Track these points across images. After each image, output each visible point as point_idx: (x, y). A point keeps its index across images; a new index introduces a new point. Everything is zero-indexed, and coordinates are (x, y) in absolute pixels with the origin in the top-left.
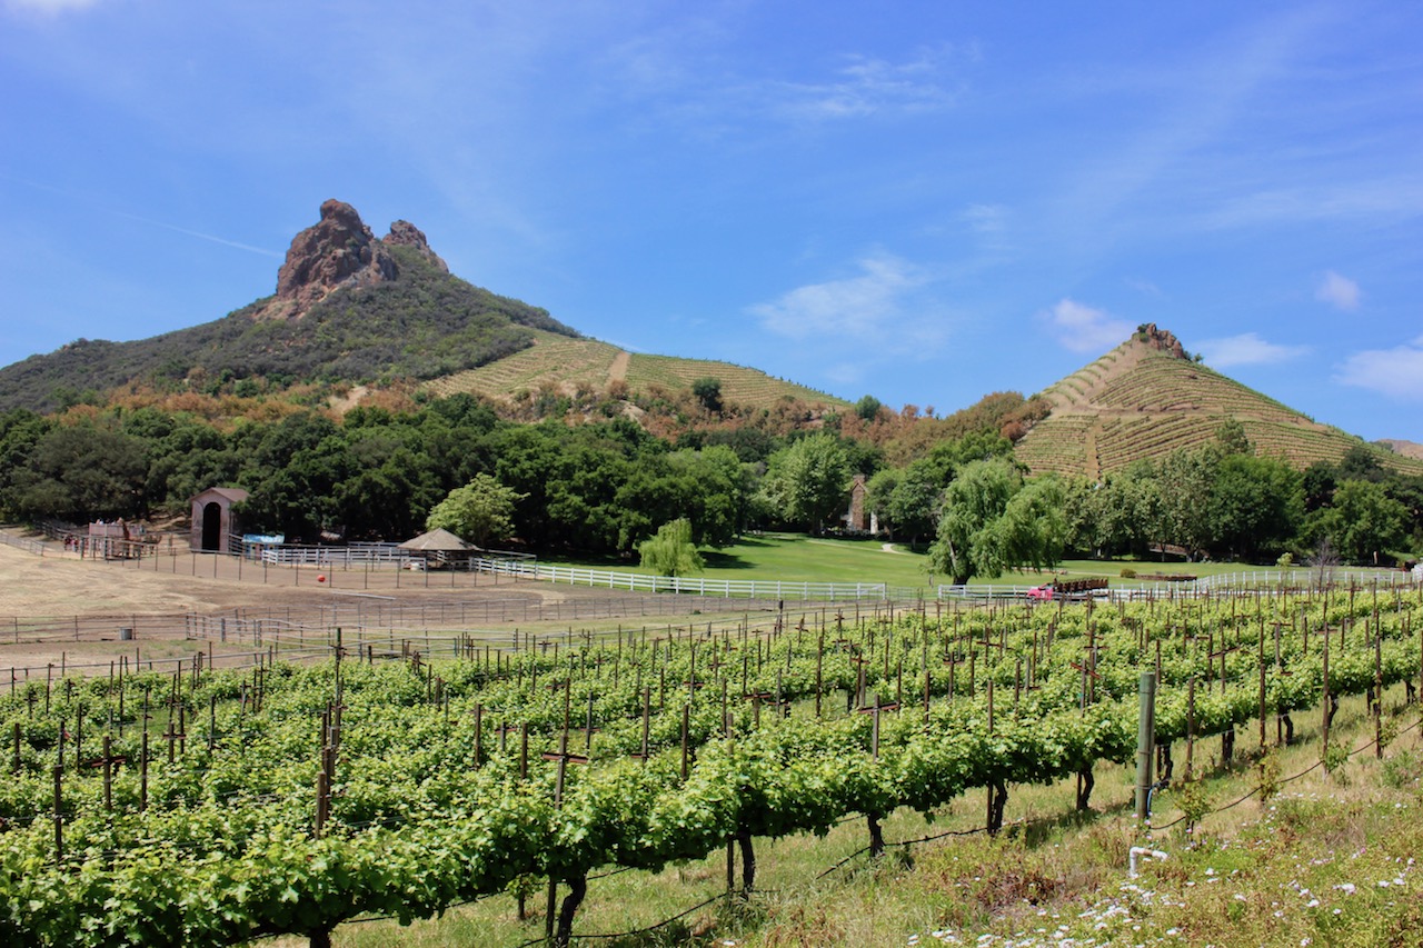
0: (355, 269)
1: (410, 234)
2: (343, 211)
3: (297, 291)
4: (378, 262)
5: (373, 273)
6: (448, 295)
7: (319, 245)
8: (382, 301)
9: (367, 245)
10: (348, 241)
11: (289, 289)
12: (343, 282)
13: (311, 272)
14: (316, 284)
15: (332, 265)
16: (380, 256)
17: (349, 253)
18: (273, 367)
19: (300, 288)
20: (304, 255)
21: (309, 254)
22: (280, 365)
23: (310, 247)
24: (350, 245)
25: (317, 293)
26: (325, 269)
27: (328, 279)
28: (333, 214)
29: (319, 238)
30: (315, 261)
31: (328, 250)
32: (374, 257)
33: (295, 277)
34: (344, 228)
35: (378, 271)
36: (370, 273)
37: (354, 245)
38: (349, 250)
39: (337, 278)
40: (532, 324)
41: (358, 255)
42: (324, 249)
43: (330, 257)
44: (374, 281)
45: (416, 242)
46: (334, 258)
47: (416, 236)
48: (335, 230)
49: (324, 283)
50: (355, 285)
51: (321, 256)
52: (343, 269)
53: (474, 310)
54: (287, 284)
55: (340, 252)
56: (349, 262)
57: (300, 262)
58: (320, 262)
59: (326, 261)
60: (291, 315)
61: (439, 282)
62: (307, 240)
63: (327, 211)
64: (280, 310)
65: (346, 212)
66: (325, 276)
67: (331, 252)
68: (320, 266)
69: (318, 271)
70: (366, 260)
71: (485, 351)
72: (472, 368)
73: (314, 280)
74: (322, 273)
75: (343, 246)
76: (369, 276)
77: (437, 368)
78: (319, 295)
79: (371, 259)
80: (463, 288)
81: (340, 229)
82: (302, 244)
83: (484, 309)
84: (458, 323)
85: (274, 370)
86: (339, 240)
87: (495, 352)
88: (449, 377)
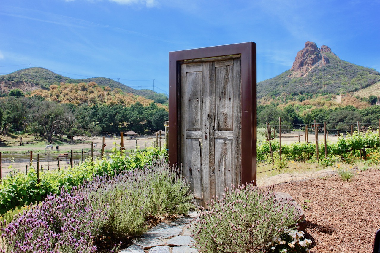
0: (318, 61)
1: (327, 49)
2: (312, 44)
3: (300, 69)
4: (324, 58)
5: (323, 62)
6: (347, 67)
7: (306, 55)
8: (328, 70)
9: (320, 54)
10: (315, 53)
11: (298, 68)
12: (314, 65)
13: (304, 63)
14: (306, 66)
15: (311, 60)
16: (324, 57)
17: (316, 57)
18: (305, 91)
19: (301, 68)
20: (302, 58)
21: (303, 58)
22: (307, 91)
23: (303, 56)
24: (315, 54)
25: (307, 69)
26: (309, 62)
27: (310, 65)
28: (309, 45)
29: (306, 53)
30: (305, 60)
31: (309, 56)
32: (323, 57)
33: (300, 65)
34: (313, 49)
35: (324, 61)
36: (322, 62)
37: (317, 54)
38: (315, 56)
39: (313, 64)
40: (373, 74)
41: (318, 57)
42: (307, 56)
43: (310, 58)
44: (324, 64)
45: (329, 51)
46: (311, 58)
47: (329, 50)
48: (311, 50)
49: (308, 66)
50: (318, 66)
51: (307, 58)
52: (314, 62)
53: (356, 71)
54: (298, 67)
55: (313, 57)
56: (316, 59)
57: (301, 60)
58: (307, 60)
59: (308, 59)
60: (301, 76)
61: (342, 63)
62: (302, 54)
63: (307, 45)
64: (297, 75)
65: (313, 45)
66: (309, 64)
67: (310, 57)
68: (307, 61)
69: (306, 63)
70: (320, 58)
71: (367, 83)
72: (364, 88)
73: (305, 65)
74: (308, 63)
75: (313, 55)
76: (322, 63)
77: (354, 89)
78: (308, 70)
79: (322, 58)
80: (349, 64)
81: (312, 50)
82: (301, 55)
83: (358, 70)
84: (353, 75)
85: (306, 92)
86: (312, 53)
87: (370, 83)
88: (358, 91)
